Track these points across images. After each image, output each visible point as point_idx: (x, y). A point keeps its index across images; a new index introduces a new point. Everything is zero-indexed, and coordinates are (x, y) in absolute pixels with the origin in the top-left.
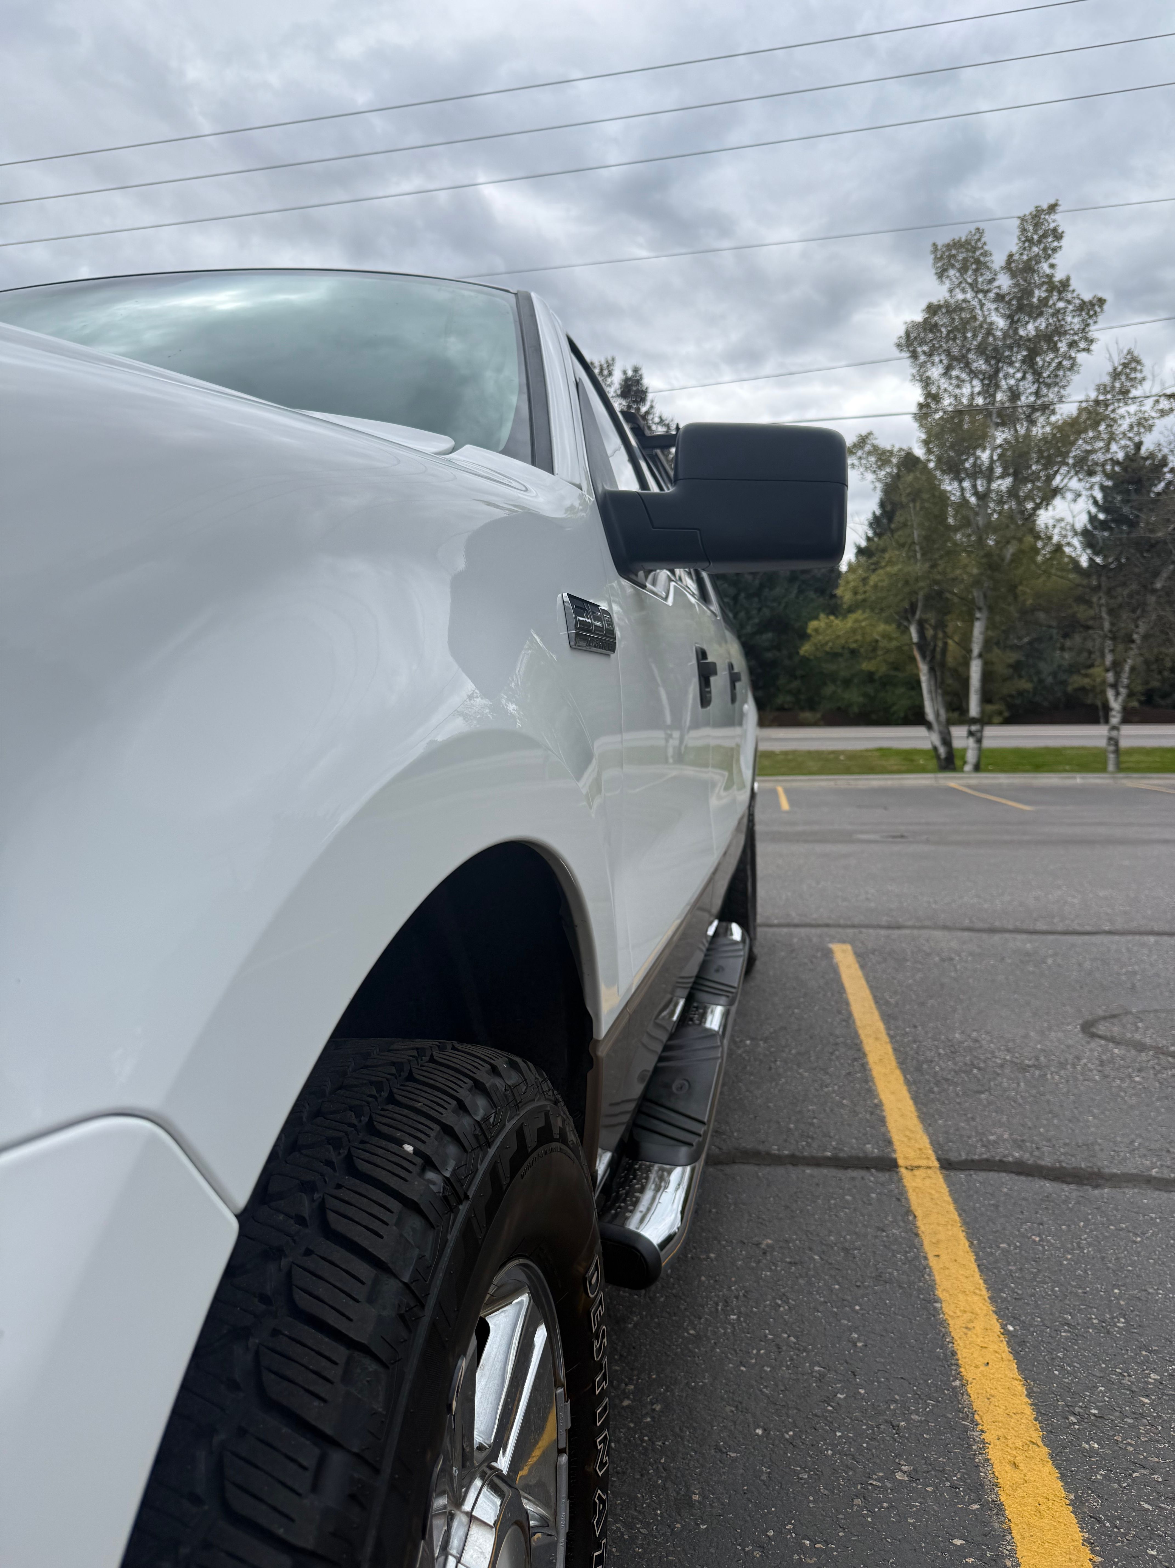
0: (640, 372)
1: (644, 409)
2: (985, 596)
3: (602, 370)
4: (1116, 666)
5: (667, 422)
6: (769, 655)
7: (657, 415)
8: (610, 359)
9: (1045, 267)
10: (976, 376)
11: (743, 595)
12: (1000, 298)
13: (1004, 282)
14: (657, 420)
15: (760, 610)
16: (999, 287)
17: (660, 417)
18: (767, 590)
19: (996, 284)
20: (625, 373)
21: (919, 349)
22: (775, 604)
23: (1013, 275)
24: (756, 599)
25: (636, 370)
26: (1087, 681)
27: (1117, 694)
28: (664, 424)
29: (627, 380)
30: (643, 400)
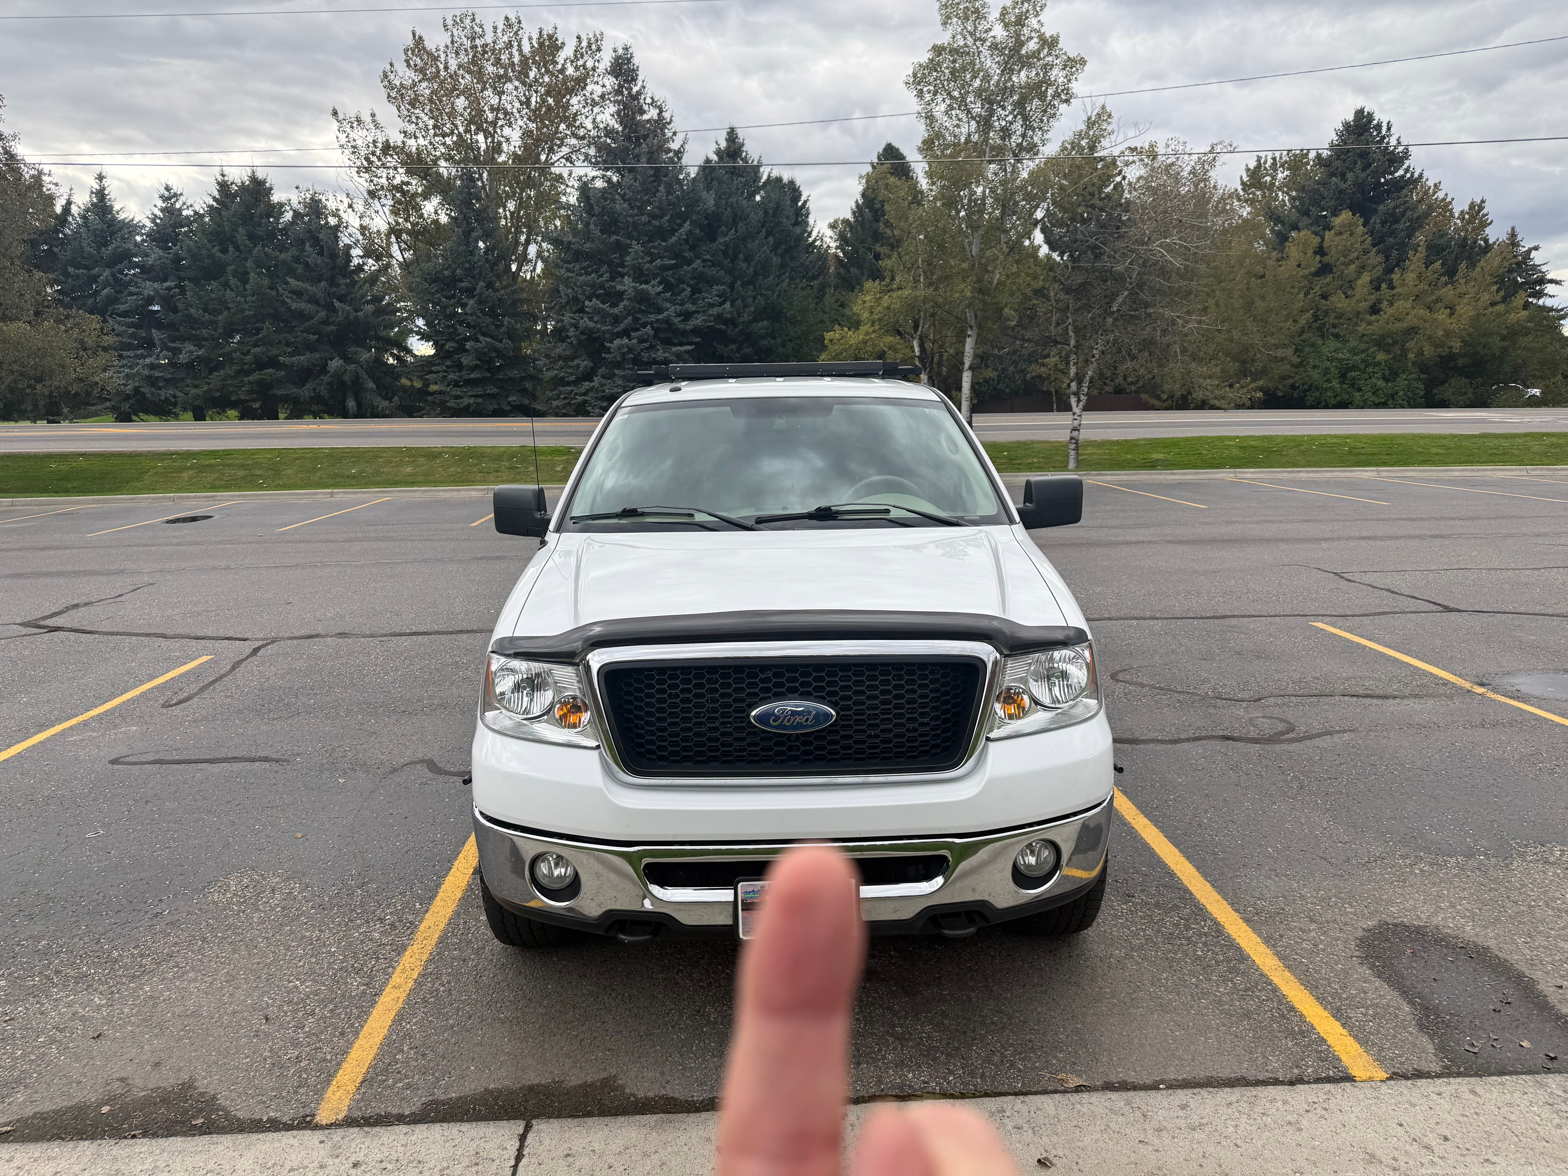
0: (630, 50)
1: (635, 89)
2: (976, 316)
3: (589, 45)
4: (1079, 379)
5: (659, 104)
6: (765, 342)
7: (649, 95)
9: (1033, 22)
10: (973, 118)
12: (994, 47)
13: (999, 32)
14: (649, 101)
15: (755, 298)
16: (994, 37)
17: (652, 98)
19: (991, 34)
20: (616, 49)
21: (925, 89)
22: (770, 293)
23: (1006, 26)
25: (626, 49)
26: (1043, 369)
27: (1079, 401)
28: (656, 106)
29: (617, 58)
30: (634, 79)
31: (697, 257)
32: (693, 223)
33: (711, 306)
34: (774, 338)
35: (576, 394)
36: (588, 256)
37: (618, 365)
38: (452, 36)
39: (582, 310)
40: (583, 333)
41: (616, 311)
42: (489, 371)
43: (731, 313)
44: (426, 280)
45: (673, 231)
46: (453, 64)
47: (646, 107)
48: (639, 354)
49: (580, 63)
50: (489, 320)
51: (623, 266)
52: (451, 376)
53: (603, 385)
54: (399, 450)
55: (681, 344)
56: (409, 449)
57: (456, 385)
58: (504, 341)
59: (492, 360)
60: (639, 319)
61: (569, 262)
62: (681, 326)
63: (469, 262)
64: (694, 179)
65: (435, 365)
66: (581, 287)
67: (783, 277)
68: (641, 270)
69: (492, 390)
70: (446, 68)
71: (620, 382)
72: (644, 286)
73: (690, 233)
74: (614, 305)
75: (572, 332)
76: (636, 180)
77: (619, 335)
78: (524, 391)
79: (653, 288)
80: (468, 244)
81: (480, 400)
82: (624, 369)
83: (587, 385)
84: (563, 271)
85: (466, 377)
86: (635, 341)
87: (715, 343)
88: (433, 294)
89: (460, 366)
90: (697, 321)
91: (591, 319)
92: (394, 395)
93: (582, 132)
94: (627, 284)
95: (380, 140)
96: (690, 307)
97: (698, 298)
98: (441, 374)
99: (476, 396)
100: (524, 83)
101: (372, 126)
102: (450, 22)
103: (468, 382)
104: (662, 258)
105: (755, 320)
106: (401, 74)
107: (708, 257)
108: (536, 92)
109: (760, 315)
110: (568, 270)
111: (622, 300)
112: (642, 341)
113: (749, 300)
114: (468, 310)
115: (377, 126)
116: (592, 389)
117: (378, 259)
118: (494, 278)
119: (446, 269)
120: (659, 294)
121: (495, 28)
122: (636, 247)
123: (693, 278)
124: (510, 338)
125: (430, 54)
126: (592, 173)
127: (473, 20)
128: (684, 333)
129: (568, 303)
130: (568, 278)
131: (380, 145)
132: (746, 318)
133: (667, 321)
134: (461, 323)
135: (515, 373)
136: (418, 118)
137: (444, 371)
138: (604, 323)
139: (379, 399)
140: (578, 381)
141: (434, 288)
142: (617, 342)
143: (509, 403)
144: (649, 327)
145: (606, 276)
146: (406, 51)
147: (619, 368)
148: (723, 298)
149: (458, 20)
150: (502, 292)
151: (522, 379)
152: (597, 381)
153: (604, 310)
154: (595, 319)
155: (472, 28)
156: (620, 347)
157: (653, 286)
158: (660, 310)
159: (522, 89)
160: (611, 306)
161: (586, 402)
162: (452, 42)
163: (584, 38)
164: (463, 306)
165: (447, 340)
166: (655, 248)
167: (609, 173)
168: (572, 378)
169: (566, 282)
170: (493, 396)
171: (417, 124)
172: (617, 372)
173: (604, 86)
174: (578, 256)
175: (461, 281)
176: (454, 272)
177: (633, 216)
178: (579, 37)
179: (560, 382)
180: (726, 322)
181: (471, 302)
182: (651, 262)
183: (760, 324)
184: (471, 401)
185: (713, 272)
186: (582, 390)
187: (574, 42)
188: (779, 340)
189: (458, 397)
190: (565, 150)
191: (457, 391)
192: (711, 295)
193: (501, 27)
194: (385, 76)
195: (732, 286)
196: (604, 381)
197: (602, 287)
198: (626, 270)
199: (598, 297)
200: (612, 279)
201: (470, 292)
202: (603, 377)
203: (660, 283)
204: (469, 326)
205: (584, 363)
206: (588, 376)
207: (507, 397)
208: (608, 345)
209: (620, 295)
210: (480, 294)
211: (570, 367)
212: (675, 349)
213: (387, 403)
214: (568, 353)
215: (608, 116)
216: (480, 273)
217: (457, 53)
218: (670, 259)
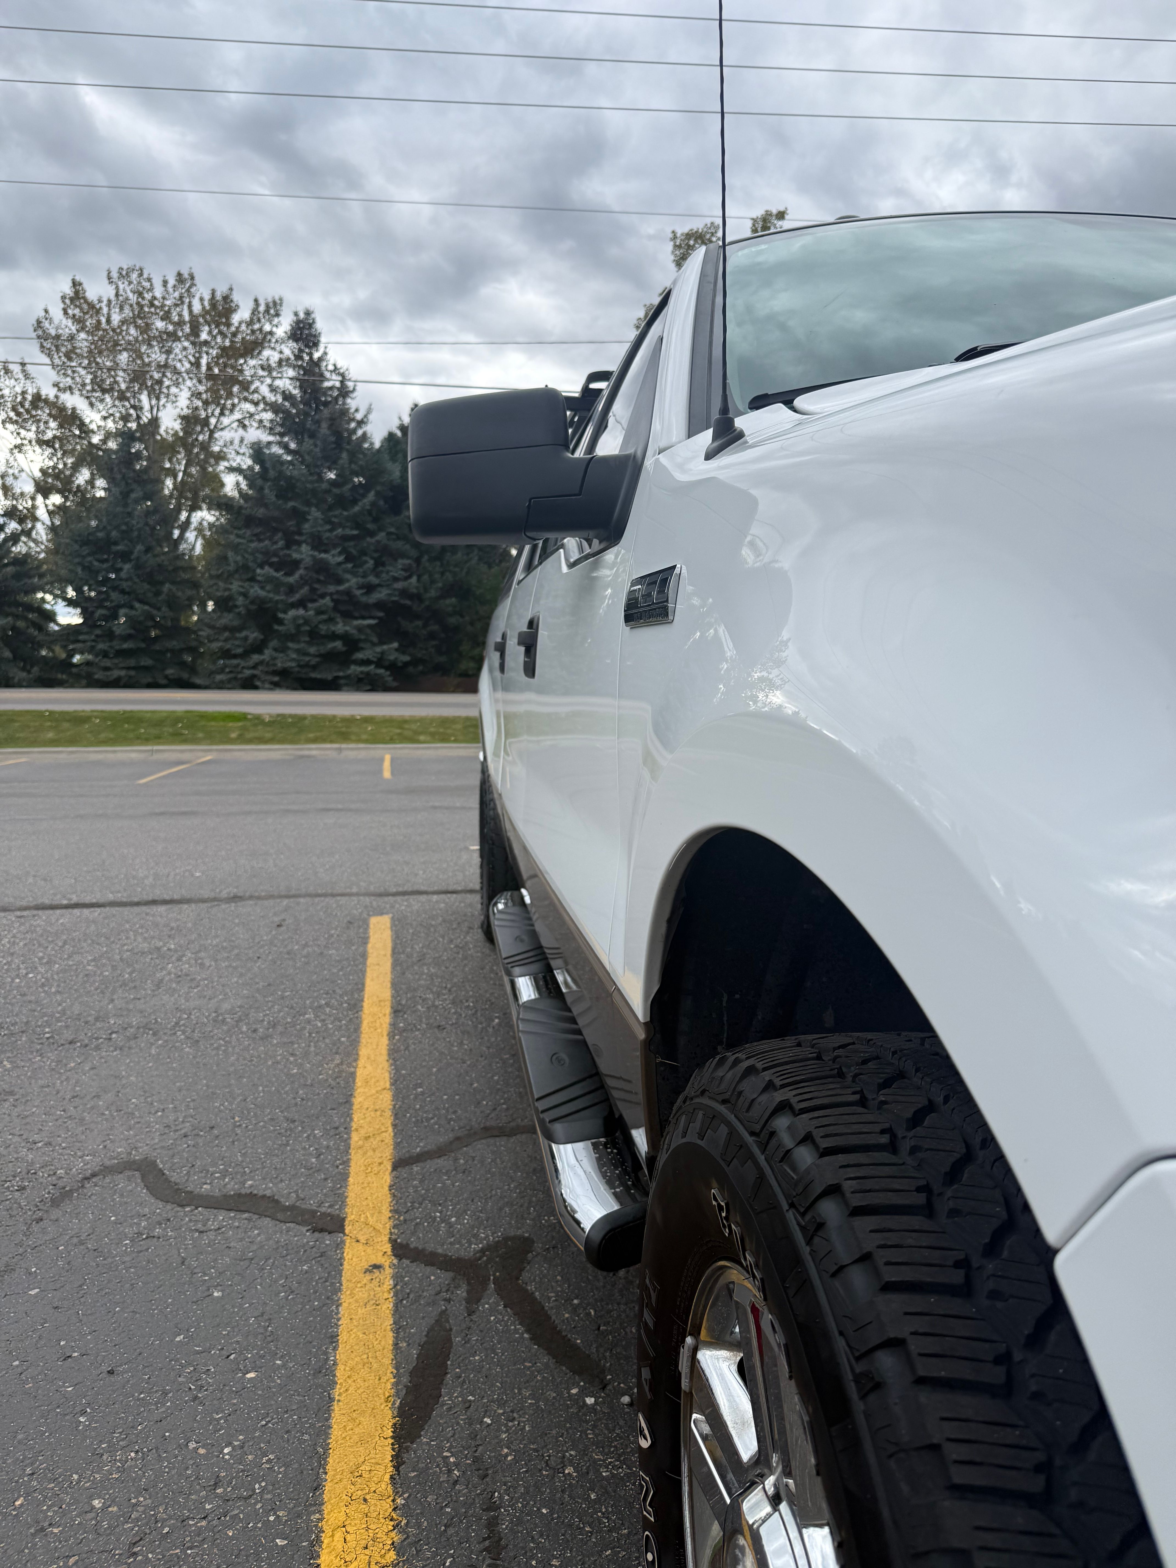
0: (313, 316)
1: (316, 355)
3: (267, 311)
5: (342, 371)
6: (453, 620)
7: (332, 362)
8: (277, 298)
11: (426, 557)
14: (331, 367)
15: (442, 574)
17: (335, 365)
18: (449, 554)
20: (296, 314)
22: (457, 569)
24: (438, 563)
25: (308, 313)
28: (339, 374)
29: (298, 322)
30: (316, 344)
31: (381, 529)
32: (378, 494)
33: (396, 579)
34: (462, 616)
35: (243, 668)
36: (261, 522)
37: (292, 638)
38: (117, 288)
39: (252, 579)
40: (252, 602)
41: (291, 580)
42: (143, 641)
43: (417, 588)
44: (76, 542)
45: (355, 502)
46: (116, 318)
47: (327, 375)
48: (316, 626)
49: (257, 326)
50: (146, 586)
51: (300, 533)
52: (101, 646)
53: (275, 659)
54: (39, 714)
55: (363, 618)
56: (52, 713)
57: (105, 654)
58: (164, 609)
59: (147, 629)
60: (316, 589)
61: (239, 529)
62: (364, 599)
63: (126, 524)
64: (379, 451)
65: (82, 633)
66: (252, 554)
67: (471, 555)
68: (320, 538)
69: (147, 662)
70: (108, 321)
71: (294, 656)
72: (323, 555)
73: (373, 504)
74: (288, 574)
75: (240, 601)
76: (316, 446)
77: (293, 606)
78: (183, 664)
79: (333, 558)
80: (126, 505)
81: (132, 673)
82: (299, 642)
83: (256, 658)
84: (232, 537)
85: (117, 648)
86: (311, 613)
87: (399, 619)
88: (84, 557)
89: (110, 635)
90: (381, 595)
91: (262, 588)
92: (32, 667)
93: (256, 397)
94: (304, 553)
95: (30, 391)
96: (373, 579)
97: (382, 572)
98: (89, 644)
99: (128, 668)
100: (193, 343)
101: (21, 376)
102: (115, 275)
103: (120, 653)
104: (344, 528)
105: (442, 597)
106: (56, 321)
107: (392, 530)
108: (207, 353)
109: (448, 591)
110: (238, 536)
111: (298, 568)
112: (319, 612)
113: (437, 576)
114: (123, 575)
115: (27, 376)
116: (261, 662)
117: (21, 521)
118: (154, 543)
119: (101, 531)
120: (339, 564)
121: (165, 283)
122: (315, 513)
123: (376, 551)
124: (170, 607)
125: (91, 306)
126: (265, 437)
127: (141, 275)
128: (367, 606)
129: (236, 571)
130: (239, 544)
131: (29, 398)
132: (433, 593)
133: (348, 593)
134: (114, 588)
135: (174, 644)
136: (74, 372)
137: (93, 641)
138: (278, 593)
139: (15, 670)
140: (245, 655)
141: (85, 550)
142: (292, 613)
143: (166, 677)
144: (328, 598)
145: (281, 543)
146: (63, 298)
147: (292, 641)
148: (409, 572)
149: (124, 273)
150: (163, 557)
151: (182, 650)
152: (268, 654)
153: (277, 579)
154: (268, 588)
155: (139, 283)
156: (295, 618)
157: (333, 556)
158: (339, 581)
159: (191, 350)
160: (286, 574)
161: (254, 676)
162: (117, 295)
163: (262, 303)
164: (117, 571)
165: (97, 608)
166: (335, 516)
167: (286, 439)
168: (239, 651)
169: (235, 548)
170: (146, 668)
171: (73, 378)
172: (290, 645)
173: (281, 352)
174: (250, 521)
175: (116, 543)
176: (108, 534)
177: (312, 482)
178: (256, 301)
179: (227, 654)
180: (411, 597)
181: (127, 567)
182: (331, 531)
183: (448, 601)
184: (123, 673)
185: (399, 545)
186: (251, 663)
187: (251, 305)
188: (467, 618)
189: (107, 669)
190: (237, 415)
191: (107, 663)
192: (396, 569)
193: (172, 282)
194: (39, 322)
195: (418, 561)
196: (275, 654)
197: (275, 554)
198: (303, 538)
199: (271, 565)
200: (288, 546)
201: (125, 556)
202: (275, 650)
203: (340, 553)
204: (123, 592)
205: (254, 635)
206: (258, 648)
207: (164, 669)
208: (281, 615)
209: (296, 564)
210: (138, 558)
211: (236, 639)
212: (356, 623)
213: (24, 674)
214: (236, 623)
215: (286, 381)
216: (139, 536)
217: (121, 308)
218: (352, 529)
